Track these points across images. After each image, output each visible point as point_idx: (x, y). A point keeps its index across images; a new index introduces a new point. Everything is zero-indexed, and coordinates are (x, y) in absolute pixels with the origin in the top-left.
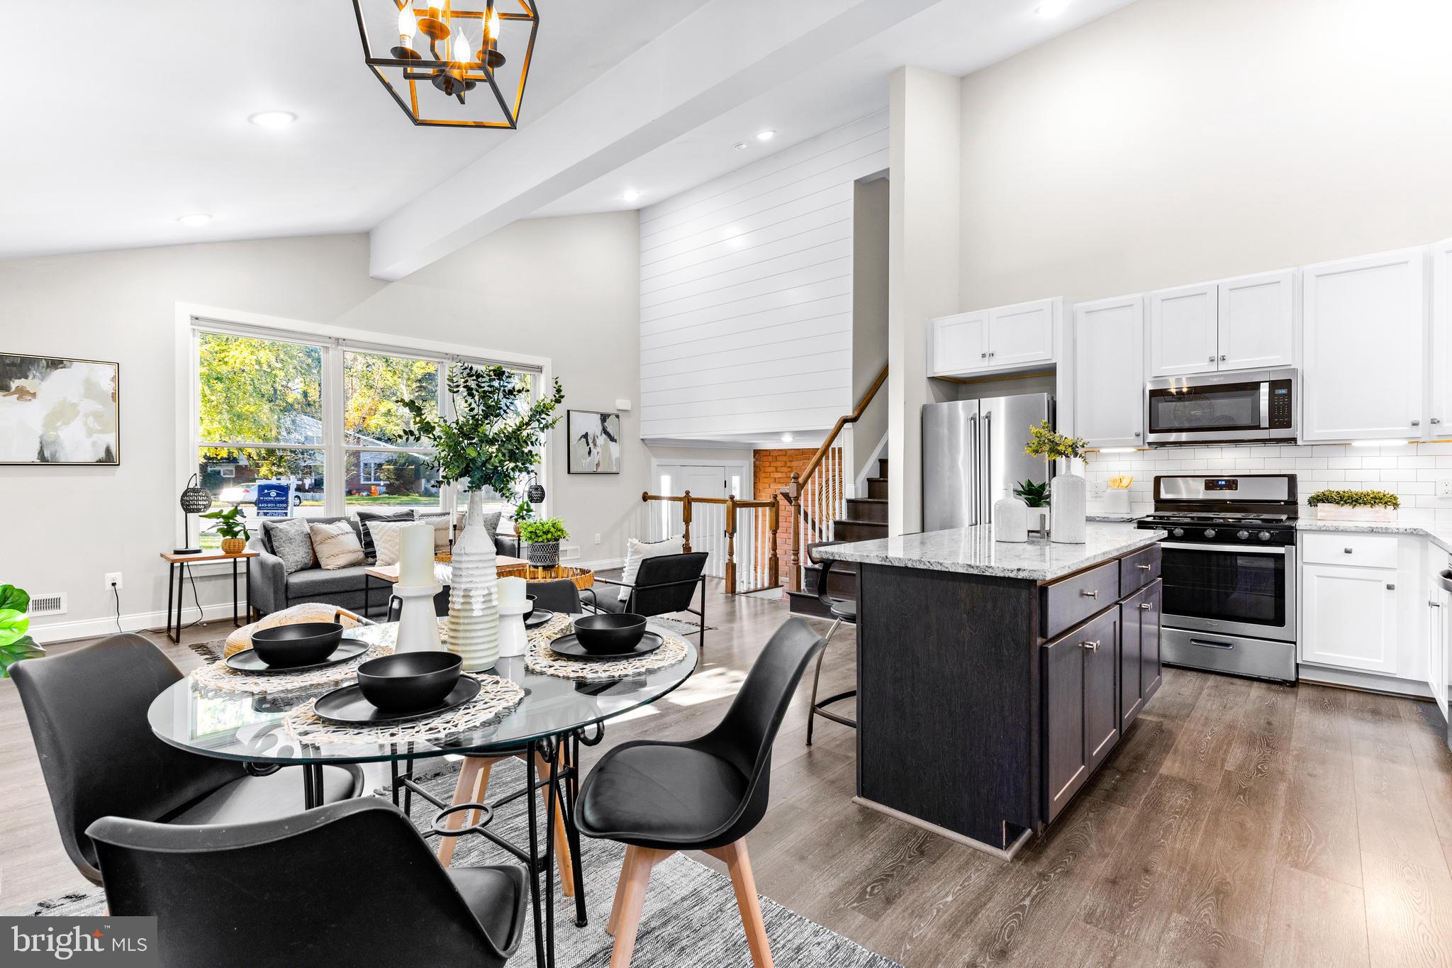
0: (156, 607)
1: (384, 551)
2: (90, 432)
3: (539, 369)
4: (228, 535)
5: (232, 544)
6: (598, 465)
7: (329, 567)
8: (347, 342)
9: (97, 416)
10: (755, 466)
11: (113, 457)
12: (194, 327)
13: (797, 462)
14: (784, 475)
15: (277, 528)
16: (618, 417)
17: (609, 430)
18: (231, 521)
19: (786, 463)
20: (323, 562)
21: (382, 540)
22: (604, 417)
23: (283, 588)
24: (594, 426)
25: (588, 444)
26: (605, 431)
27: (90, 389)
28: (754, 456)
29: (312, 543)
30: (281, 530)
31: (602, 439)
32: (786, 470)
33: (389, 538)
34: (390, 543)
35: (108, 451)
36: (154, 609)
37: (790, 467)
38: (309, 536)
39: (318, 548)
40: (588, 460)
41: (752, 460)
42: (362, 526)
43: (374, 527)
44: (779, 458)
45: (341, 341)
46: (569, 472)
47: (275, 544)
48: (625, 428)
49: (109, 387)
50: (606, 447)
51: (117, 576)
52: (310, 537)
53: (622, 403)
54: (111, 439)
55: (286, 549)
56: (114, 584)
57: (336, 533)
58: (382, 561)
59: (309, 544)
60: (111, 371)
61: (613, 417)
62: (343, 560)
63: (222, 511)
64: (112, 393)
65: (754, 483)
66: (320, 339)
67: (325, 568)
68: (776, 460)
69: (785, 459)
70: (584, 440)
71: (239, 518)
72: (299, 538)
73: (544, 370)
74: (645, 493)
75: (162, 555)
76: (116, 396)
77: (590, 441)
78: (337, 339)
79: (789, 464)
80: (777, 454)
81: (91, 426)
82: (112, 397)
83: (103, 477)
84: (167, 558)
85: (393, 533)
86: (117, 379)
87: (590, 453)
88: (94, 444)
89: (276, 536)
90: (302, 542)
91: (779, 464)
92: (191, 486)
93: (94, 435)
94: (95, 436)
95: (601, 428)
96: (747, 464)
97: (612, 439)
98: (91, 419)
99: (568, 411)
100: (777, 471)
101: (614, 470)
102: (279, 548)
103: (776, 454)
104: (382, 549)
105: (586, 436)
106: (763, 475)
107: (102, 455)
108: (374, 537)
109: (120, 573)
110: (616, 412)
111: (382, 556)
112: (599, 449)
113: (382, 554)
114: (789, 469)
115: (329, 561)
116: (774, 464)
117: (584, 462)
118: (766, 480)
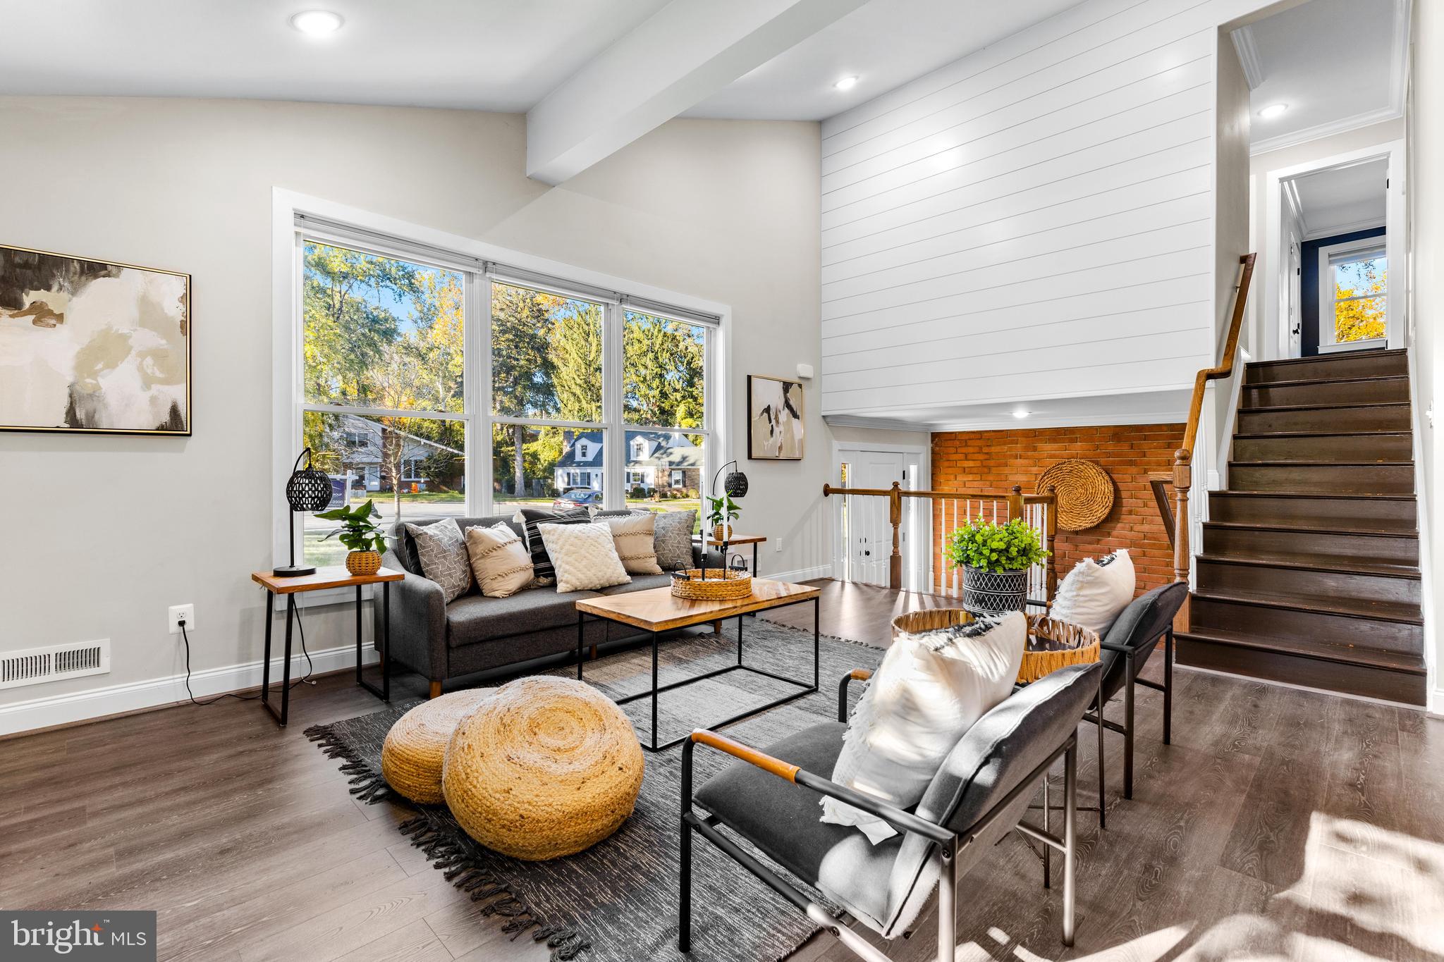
0: (244, 657)
1: (567, 567)
2: (147, 382)
3: (716, 320)
4: (356, 546)
5: (364, 561)
6: (780, 448)
7: (497, 594)
8: (498, 267)
9: (159, 356)
10: (933, 452)
11: (182, 422)
12: (298, 229)
13: (999, 447)
14: (978, 463)
15: (426, 534)
16: (800, 386)
17: (791, 402)
18: (361, 524)
19: (981, 448)
20: (487, 586)
21: (564, 551)
22: (787, 386)
23: (443, 631)
24: (776, 399)
25: (770, 421)
26: (788, 404)
27: (148, 312)
28: (932, 441)
29: (468, 556)
30: (431, 537)
31: (784, 415)
32: (981, 457)
33: (572, 548)
34: (574, 556)
35: (174, 411)
36: (240, 661)
37: (987, 453)
38: (464, 546)
39: (479, 564)
40: (770, 442)
41: (930, 445)
42: (528, 530)
43: (549, 532)
44: (970, 443)
45: (490, 265)
46: (750, 457)
47: (423, 559)
48: (807, 401)
49: (175, 311)
50: (788, 423)
51: (186, 610)
52: (466, 548)
53: (805, 369)
54: (178, 393)
55: (439, 567)
56: (182, 624)
57: (502, 541)
58: (567, 582)
59: (465, 558)
60: (179, 287)
61: (795, 386)
62: (514, 582)
63: (348, 508)
64: (182, 321)
65: (932, 474)
66: (464, 261)
67: (490, 594)
68: (966, 446)
69: (979, 443)
70: (765, 415)
71: (371, 519)
72: (455, 549)
73: (723, 321)
74: (827, 486)
75: (255, 578)
76: (187, 326)
77: (773, 417)
78: (485, 263)
79: (985, 450)
80: (967, 438)
81: (149, 371)
82: (181, 327)
83: (166, 454)
84: (264, 584)
85: (576, 541)
86: (188, 298)
87: (772, 432)
88: (153, 400)
89: (424, 547)
90: (458, 555)
91: (971, 450)
92: (300, 468)
93: (153, 386)
94: (156, 389)
95: (783, 400)
96: (923, 451)
97: (796, 416)
98: (149, 361)
99: (749, 378)
100: (966, 459)
101: (797, 456)
102: (429, 565)
103: (964, 437)
104: (564, 565)
105: (767, 410)
106: (946, 464)
107: (165, 418)
108: (549, 547)
109: (191, 605)
110: (797, 380)
111: (566, 575)
112: (781, 428)
113: (566, 572)
114: (987, 457)
115: (495, 585)
116: (964, 450)
117: (766, 444)
118: (950, 470)
